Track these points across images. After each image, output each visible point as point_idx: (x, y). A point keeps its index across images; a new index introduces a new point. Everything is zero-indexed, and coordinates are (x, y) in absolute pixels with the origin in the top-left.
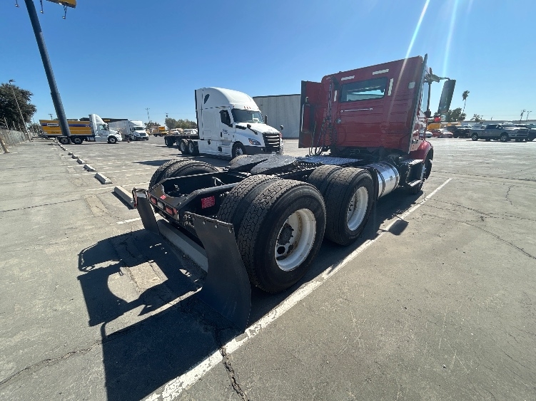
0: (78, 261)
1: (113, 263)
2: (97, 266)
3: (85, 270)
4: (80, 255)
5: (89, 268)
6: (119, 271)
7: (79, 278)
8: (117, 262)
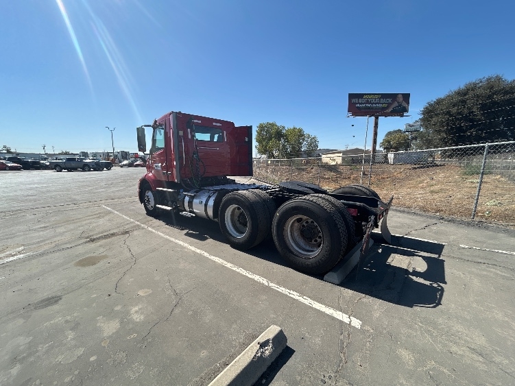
0: (443, 298)
1: (414, 278)
2: (428, 283)
3: (439, 286)
4: (439, 304)
5: (435, 285)
6: (413, 271)
7: (445, 283)
8: (410, 276)
